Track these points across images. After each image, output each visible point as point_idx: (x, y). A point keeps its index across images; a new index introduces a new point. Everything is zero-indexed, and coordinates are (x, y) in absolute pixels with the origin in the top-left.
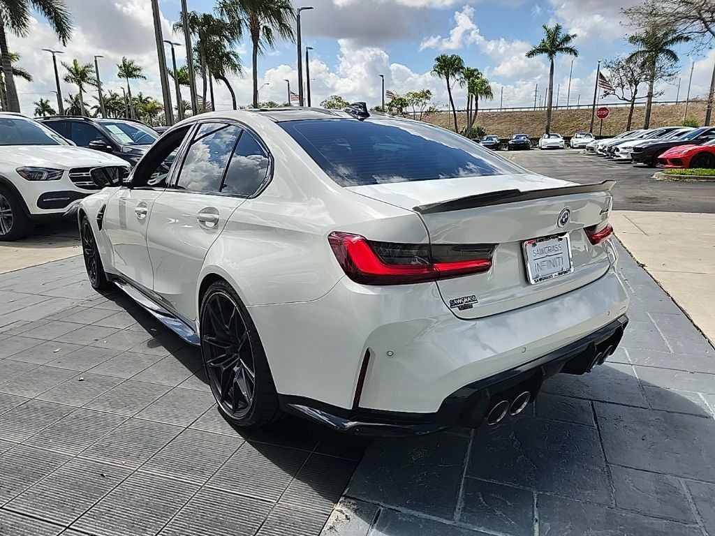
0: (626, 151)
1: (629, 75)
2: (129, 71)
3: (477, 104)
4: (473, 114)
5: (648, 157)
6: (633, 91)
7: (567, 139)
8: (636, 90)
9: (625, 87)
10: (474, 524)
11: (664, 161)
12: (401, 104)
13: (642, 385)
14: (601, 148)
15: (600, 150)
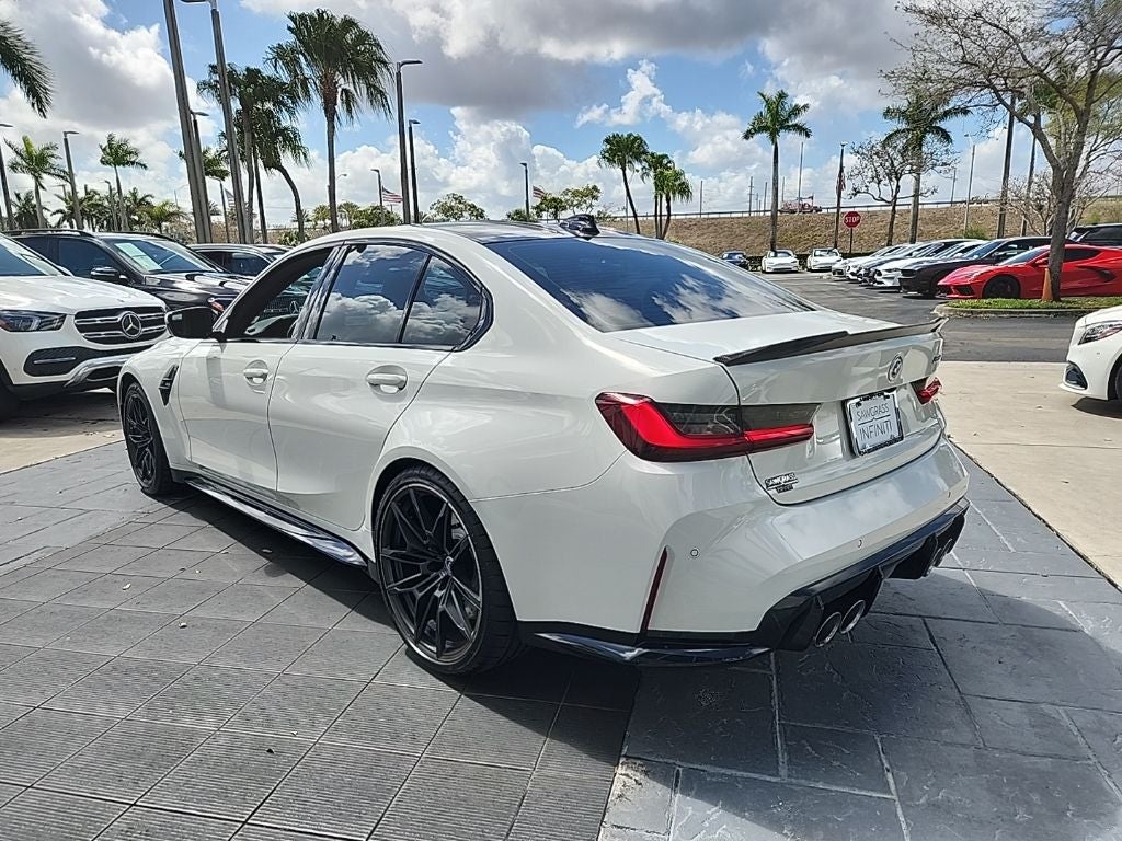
0: (890, 275)
1: (887, 164)
2: (118, 155)
3: (669, 208)
4: (664, 223)
5: (924, 284)
6: (894, 188)
7: (802, 258)
8: (898, 187)
9: (882, 183)
10: (808, 779)
11: (947, 289)
12: (556, 208)
13: (983, 595)
14: (855, 270)
15: (853, 274)
